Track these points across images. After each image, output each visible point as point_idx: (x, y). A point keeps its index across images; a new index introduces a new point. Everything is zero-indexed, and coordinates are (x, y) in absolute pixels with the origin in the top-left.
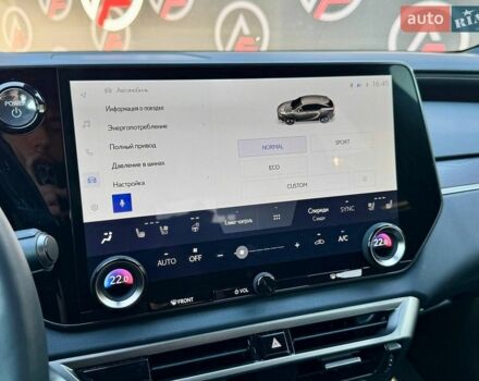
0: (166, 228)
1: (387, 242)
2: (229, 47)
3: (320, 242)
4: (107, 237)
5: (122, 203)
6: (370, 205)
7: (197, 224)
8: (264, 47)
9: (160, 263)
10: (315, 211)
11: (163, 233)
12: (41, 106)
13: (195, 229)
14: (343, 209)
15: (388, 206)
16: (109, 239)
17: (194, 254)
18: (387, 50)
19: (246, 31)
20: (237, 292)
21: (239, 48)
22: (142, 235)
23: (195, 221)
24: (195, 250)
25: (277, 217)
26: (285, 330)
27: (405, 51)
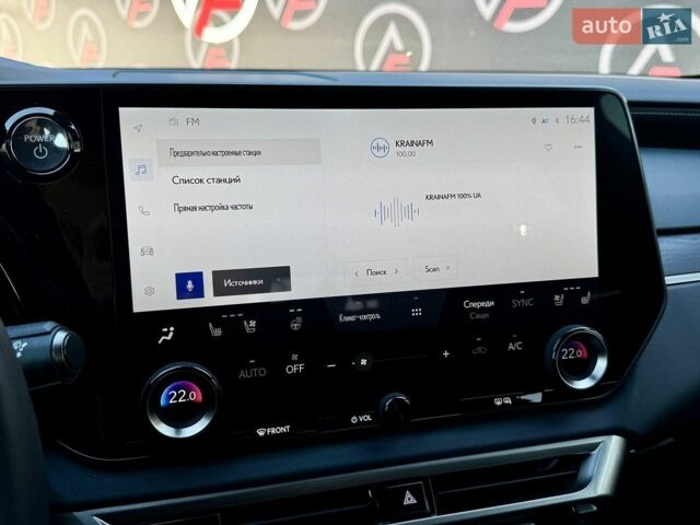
0: (253, 323)
1: (582, 353)
2: (374, 66)
3: (479, 349)
4: (167, 334)
5: (190, 286)
6: (557, 298)
7: (299, 319)
8: (424, 66)
9: (243, 374)
10: (474, 305)
11: (248, 330)
12: (78, 143)
13: (295, 326)
14: (515, 303)
15: (585, 301)
16: (169, 338)
17: (293, 363)
18: (597, 73)
19: (399, 45)
20: (354, 420)
21: (387, 67)
22: (217, 332)
23: (296, 314)
24: (295, 357)
25: (416, 312)
26: (425, 479)
27: (625, 74)
